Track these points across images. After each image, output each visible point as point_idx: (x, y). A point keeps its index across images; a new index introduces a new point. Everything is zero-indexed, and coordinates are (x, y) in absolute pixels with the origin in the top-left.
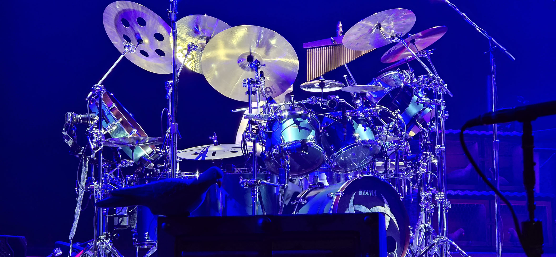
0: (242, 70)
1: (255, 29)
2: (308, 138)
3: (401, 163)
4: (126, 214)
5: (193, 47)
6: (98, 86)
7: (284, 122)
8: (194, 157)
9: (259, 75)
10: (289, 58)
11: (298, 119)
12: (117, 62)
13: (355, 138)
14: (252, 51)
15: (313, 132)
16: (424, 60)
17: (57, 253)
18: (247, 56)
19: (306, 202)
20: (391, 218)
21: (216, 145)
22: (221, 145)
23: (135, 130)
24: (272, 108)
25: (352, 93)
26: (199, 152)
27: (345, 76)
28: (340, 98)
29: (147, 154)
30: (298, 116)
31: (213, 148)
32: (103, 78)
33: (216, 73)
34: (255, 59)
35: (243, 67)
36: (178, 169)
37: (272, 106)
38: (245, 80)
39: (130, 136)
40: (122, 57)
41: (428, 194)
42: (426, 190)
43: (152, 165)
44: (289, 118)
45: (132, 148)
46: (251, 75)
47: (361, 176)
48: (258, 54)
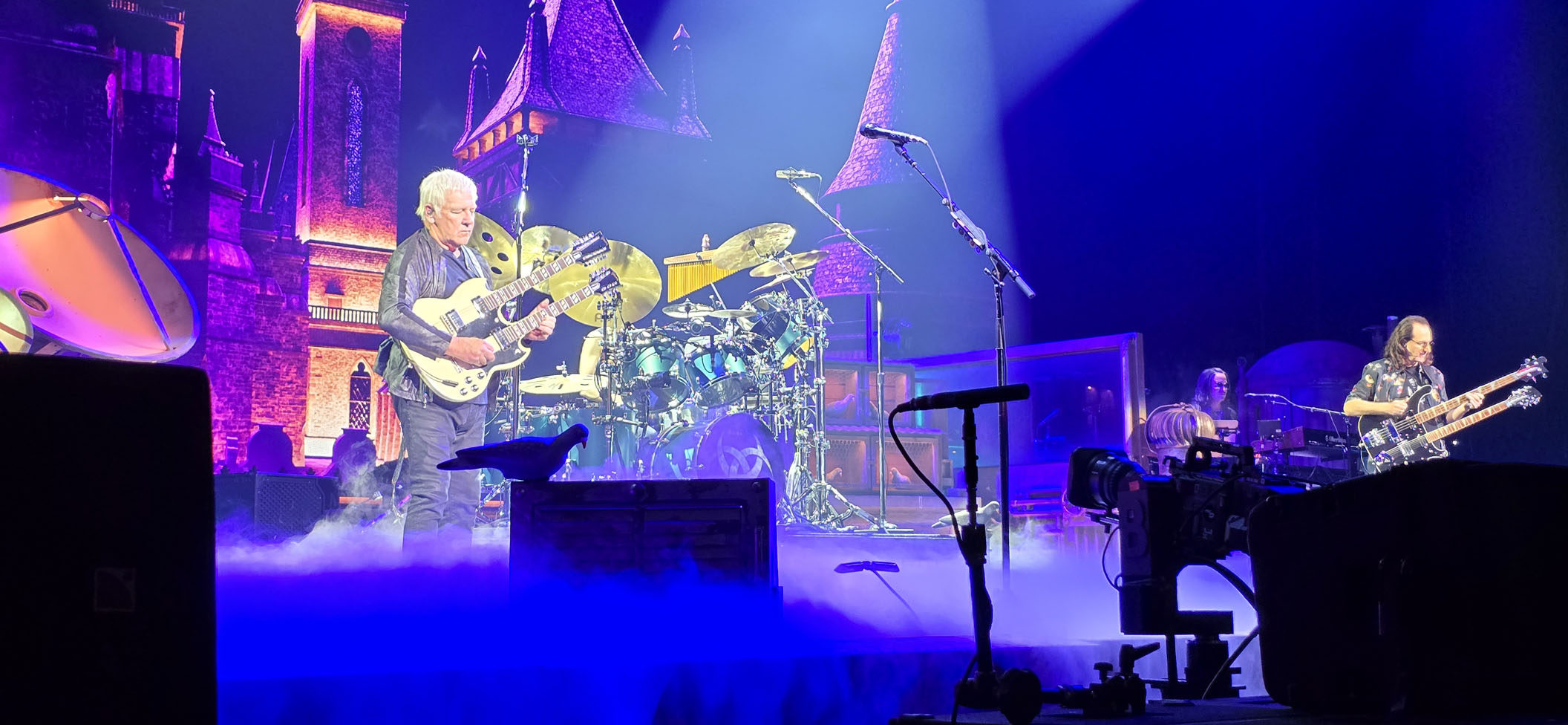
2: (671, 369)
3: (774, 398)
5: (539, 263)
7: (644, 351)
8: (537, 390)
9: (616, 297)
10: (650, 278)
11: (660, 347)
16: (802, 281)
20: (763, 461)
21: (563, 375)
22: (567, 376)
26: (545, 385)
27: (712, 297)
30: (662, 344)
31: (561, 380)
38: (599, 303)
41: (804, 433)
42: (802, 428)
44: (648, 346)
46: (608, 297)
47: (731, 413)
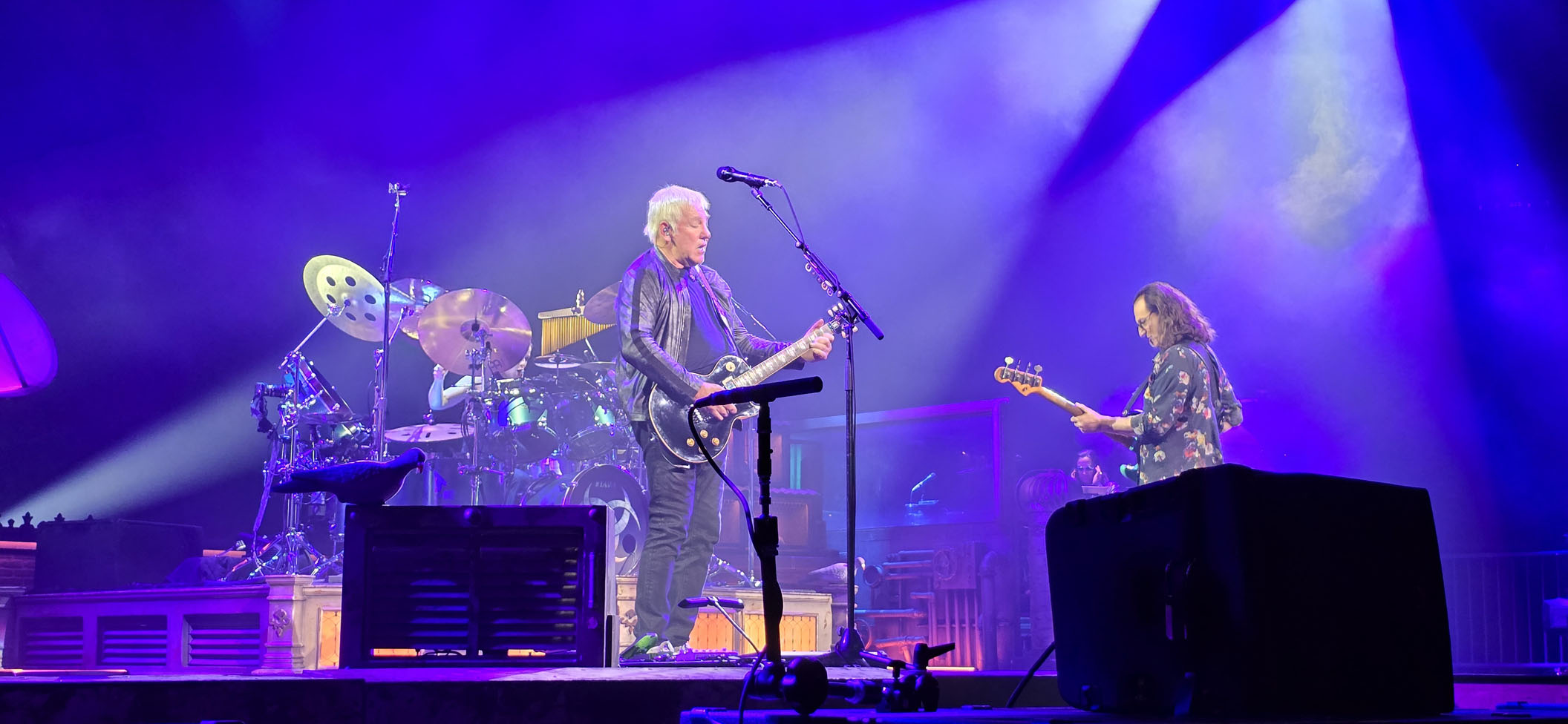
0: (465, 340)
1: (482, 294)
2: (539, 420)
4: (323, 503)
6: (295, 353)
7: (512, 401)
8: (405, 439)
9: (485, 346)
10: (520, 329)
11: (528, 398)
12: (319, 326)
13: (596, 422)
14: (478, 319)
15: (545, 413)
17: (239, 546)
18: (471, 324)
19: (534, 493)
20: (631, 514)
21: (432, 424)
22: (438, 425)
23: (337, 405)
24: (499, 384)
25: (592, 370)
26: (411, 433)
27: (586, 351)
28: (579, 376)
29: (350, 434)
31: (428, 429)
32: (301, 344)
33: (434, 344)
34: (480, 329)
35: (467, 337)
36: (385, 452)
37: (499, 382)
38: (468, 352)
39: (331, 412)
40: (325, 319)
43: (356, 446)
44: (517, 397)
45: (334, 427)
47: (599, 465)
48: (484, 321)
